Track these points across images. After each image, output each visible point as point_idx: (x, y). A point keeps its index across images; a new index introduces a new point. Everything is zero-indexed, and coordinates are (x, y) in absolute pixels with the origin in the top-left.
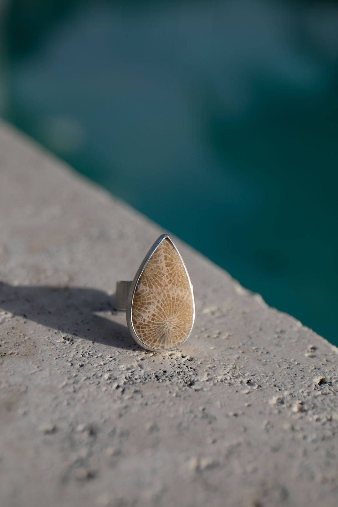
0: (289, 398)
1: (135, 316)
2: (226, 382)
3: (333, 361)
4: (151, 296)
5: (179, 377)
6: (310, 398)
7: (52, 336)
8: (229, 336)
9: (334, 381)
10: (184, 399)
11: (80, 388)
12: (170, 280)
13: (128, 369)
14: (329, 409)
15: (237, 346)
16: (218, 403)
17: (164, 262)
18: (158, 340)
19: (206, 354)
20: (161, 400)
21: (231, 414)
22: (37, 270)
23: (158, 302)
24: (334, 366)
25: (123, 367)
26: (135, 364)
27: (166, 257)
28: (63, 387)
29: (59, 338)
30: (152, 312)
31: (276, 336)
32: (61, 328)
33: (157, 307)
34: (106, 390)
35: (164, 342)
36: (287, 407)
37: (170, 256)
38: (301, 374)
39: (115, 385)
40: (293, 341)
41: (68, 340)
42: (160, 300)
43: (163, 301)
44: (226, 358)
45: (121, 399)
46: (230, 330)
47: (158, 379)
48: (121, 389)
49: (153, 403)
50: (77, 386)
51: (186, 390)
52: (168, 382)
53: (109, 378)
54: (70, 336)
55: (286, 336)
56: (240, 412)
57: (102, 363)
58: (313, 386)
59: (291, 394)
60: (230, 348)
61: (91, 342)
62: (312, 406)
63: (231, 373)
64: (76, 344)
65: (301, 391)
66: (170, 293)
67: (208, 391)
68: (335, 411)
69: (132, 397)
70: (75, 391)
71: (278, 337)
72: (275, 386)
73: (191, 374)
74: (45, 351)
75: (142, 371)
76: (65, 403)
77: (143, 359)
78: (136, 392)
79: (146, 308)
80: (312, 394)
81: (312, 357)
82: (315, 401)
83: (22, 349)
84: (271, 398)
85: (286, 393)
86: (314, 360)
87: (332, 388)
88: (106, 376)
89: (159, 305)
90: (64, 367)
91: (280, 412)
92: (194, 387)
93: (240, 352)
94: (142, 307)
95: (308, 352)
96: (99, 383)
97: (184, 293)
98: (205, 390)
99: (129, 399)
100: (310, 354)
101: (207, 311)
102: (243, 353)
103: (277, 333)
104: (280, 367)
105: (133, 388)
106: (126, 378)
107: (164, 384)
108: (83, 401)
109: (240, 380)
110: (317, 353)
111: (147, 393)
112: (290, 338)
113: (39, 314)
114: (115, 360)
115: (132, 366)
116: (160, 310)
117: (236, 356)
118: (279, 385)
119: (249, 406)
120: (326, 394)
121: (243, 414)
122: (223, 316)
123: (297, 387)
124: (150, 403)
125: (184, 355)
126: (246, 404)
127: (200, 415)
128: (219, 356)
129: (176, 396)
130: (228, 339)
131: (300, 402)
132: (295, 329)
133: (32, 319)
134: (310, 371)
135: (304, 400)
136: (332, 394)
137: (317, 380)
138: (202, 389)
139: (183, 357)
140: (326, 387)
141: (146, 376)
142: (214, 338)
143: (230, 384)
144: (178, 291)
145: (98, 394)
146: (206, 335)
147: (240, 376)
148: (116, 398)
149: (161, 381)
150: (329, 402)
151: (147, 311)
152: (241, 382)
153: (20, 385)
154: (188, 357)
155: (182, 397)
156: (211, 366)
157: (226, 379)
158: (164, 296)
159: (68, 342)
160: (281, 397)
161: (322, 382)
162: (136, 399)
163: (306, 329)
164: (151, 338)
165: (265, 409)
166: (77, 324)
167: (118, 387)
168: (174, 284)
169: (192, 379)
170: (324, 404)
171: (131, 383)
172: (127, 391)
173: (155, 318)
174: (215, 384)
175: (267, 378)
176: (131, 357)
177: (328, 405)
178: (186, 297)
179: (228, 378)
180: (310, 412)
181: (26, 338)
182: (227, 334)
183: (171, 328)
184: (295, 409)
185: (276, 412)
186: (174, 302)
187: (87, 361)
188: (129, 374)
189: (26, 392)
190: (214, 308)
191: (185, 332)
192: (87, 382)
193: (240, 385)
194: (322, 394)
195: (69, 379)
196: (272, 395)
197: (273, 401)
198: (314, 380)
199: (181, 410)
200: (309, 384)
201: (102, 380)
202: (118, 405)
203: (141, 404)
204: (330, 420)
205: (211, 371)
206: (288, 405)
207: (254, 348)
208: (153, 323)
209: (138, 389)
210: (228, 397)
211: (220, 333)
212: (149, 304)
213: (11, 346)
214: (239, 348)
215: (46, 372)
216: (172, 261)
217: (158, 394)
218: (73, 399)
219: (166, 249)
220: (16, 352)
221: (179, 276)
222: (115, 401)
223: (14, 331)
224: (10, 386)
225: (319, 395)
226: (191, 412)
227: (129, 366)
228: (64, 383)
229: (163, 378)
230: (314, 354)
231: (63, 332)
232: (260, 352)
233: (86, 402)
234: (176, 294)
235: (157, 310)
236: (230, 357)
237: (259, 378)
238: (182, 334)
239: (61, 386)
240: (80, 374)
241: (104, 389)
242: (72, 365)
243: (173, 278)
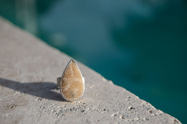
0: (118, 114)
1: (63, 89)
2: (96, 110)
3: (136, 101)
4: (68, 81)
5: (79, 109)
6: (126, 114)
7: (34, 98)
8: (99, 95)
9: (135, 108)
10: (80, 116)
11: (42, 115)
12: (74, 75)
13: (61, 108)
14: (133, 117)
15: (101, 98)
16: (92, 117)
17: (72, 69)
18: (71, 97)
19: (89, 101)
20: (72, 117)
21: (97, 120)
22: (31, 77)
23: (70, 83)
24: (136, 103)
25: (59, 107)
26: (63, 106)
27: (72, 67)
28: (36, 115)
29: (37, 99)
30: (69, 87)
31: (116, 94)
32: (37, 96)
33: (70, 85)
34: (52, 115)
35: (73, 98)
36: (118, 117)
37: (74, 67)
38: (124, 106)
39: (55, 113)
40: (122, 95)
41: (40, 99)
42: (71, 83)
43: (72, 83)
44: (97, 102)
45: (57, 118)
46: (99, 93)
47: (71, 110)
48: (57, 114)
49: (68, 118)
50: (41, 114)
51: (81, 113)
52: (75, 111)
53: (54, 111)
54: (40, 98)
55: (119, 94)
56: (100, 120)
57: (51, 106)
58: (128, 110)
59: (119, 113)
60: (99, 99)
61: (48, 100)
62: (127, 116)
63: (98, 107)
64: (42, 101)
65: (123, 112)
66: (75, 80)
67: (89, 113)
68: (135, 117)
69: (61, 117)
70: (40, 116)
71: (117, 94)
72: (114, 110)
73: (83, 108)
74: (31, 103)
75: (66, 108)
76: (36, 120)
77: (66, 104)
78: (63, 115)
79: (66, 86)
80: (127, 112)
81: (129, 100)
82: (128, 115)
83: (23, 103)
84: (112, 114)
85: (118, 113)
86: (129, 101)
87: (135, 110)
88: (52, 110)
89: (71, 84)
90: (37, 108)
91: (115, 119)
92: (84, 112)
93: (102, 100)
94: (65, 85)
95: (127, 99)
96: (50, 113)
97: (79, 80)
98: (88, 113)
99: (60, 117)
100: (128, 99)
101: (91, 87)
102: (103, 100)
103: (116, 93)
104: (116, 104)
105: (62, 114)
106: (59, 111)
107: (73, 112)
108: (43, 119)
109: (101, 109)
110: (130, 99)
111: (67, 115)
112: (121, 94)
113: (30, 91)
114: (56, 105)
115: (62, 107)
116: (71, 86)
117: (100, 102)
118: (115, 110)
119: (104, 117)
120: (132, 112)
121: (101, 120)
122: (97, 88)
123: (122, 110)
124: (67, 118)
125: (81, 102)
126: (102, 117)
127: (85, 121)
128: (94, 101)
129: (77, 116)
130: (98, 96)
131: (122, 115)
132: (123, 91)
133: (27, 93)
134: (127, 105)
135: (124, 114)
136: (134, 112)
137: (130, 108)
138: (87, 113)
139: (81, 103)
140: (133, 110)
141: (67, 110)
142: (93, 96)
143: (97, 111)
144: (78, 79)
145: (49, 116)
146: (90, 95)
147: (101, 108)
148: (55, 117)
149: (72, 111)
150: (133, 115)
151: (67, 87)
152: (102, 110)
153: (21, 115)
154: (83, 103)
155: (79, 116)
156: (91, 105)
157: (96, 109)
158: (73, 81)
159: (39, 100)
160: (116, 114)
161: (131, 108)
162: (62, 117)
163: (127, 91)
164: (69, 96)
165: (109, 118)
166: (44, 94)
167: (56, 114)
168: (76, 77)
169: (83, 110)
170: (131, 115)
171: (61, 112)
172: (59, 115)
173: (70, 89)
174: (92, 111)
175: (111, 108)
176: (62, 104)
177: (133, 116)
178: (80, 81)
179: (97, 109)
180: (126, 118)
181: (25, 100)
182: (98, 94)
183: (75, 92)
184: (120, 118)
185: (113, 119)
186: (76, 83)
187: (46, 106)
188: (61, 109)
189: (23, 117)
190: (94, 86)
191: (81, 93)
192: (45, 113)
193: (101, 111)
194: (131, 112)
195: (39, 112)
196: (112, 113)
197: (113, 115)
198: (128, 108)
199: (78, 120)
200: (126, 109)
201: (50, 112)
202: (56, 120)
203: (64, 119)
204: (133, 121)
205: (90, 107)
206: (118, 116)
207: (107, 98)
208: (69, 91)
209: (63, 114)
210: (96, 115)
211: (95, 94)
212: (67, 84)
213: (19, 102)
214: (102, 98)
215: (31, 110)
216: (75, 68)
217: (71, 115)
218: (40, 118)
219: (72, 65)
220: (20, 104)
221: (77, 74)
222: (55, 118)
223: (20, 98)
224: (17, 115)
225: (129, 113)
226: (82, 120)
227: (61, 107)
228: (37, 114)
229: (73, 110)
230: (129, 99)
231: (38, 97)
232: (109, 100)
233: (44, 119)
234: (77, 80)
235: (70, 86)
236: (98, 102)
237: (108, 108)
238: (80, 94)
239: (35, 114)
240: (43, 110)
241: (51, 115)
242: (40, 107)
243: (75, 75)
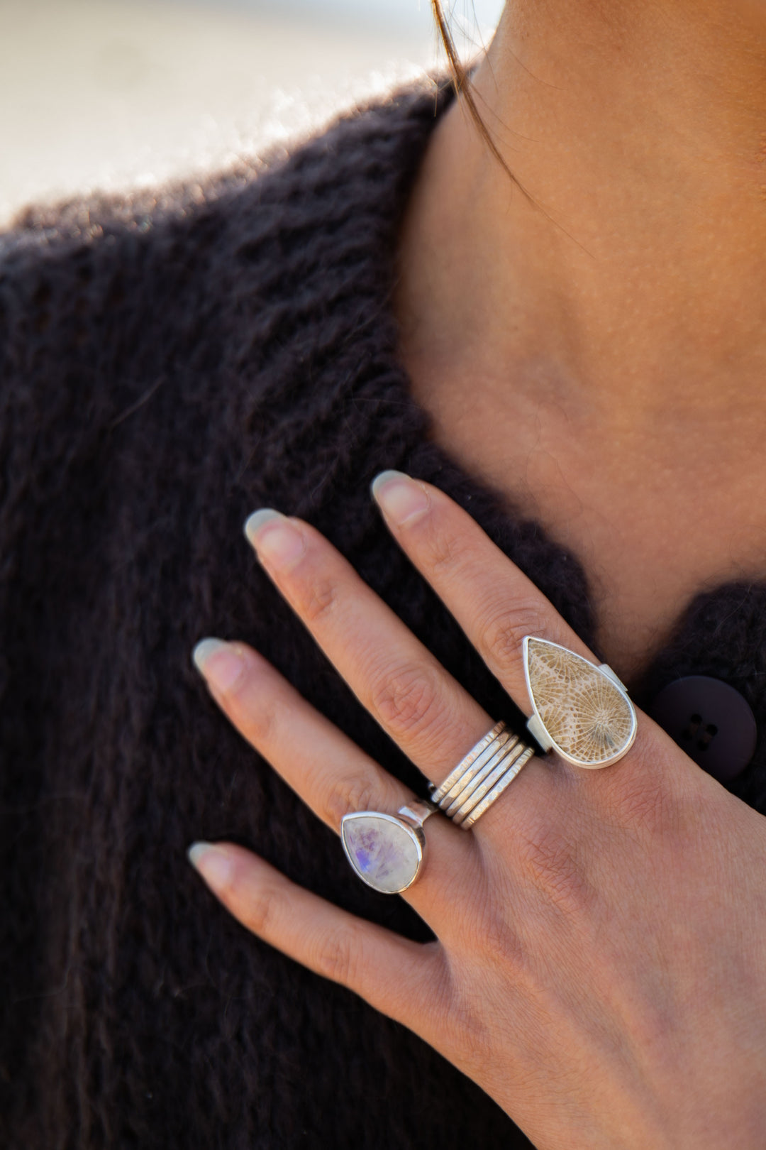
1: (562, 743)
12: (567, 678)
17: (545, 665)
18: (604, 747)
23: (572, 709)
27: (542, 659)
30: (574, 725)
33: (575, 715)
35: (612, 745)
37: (547, 655)
42: (572, 706)
43: (575, 705)
66: (577, 690)
79: (565, 726)
89: (576, 712)
94: (559, 728)
97: (591, 679)
116: (580, 716)
144: (583, 682)
151: (568, 728)
158: (573, 698)
164: (595, 751)
168: (572, 679)
173: (582, 728)
178: (596, 681)
183: (606, 725)
186: (587, 697)
191: (626, 716)
208: (584, 735)
212: (564, 719)
216: (553, 657)
219: (538, 651)
221: (572, 667)
234: (583, 687)
235: (577, 718)
238: (624, 721)
243: (567, 674)
